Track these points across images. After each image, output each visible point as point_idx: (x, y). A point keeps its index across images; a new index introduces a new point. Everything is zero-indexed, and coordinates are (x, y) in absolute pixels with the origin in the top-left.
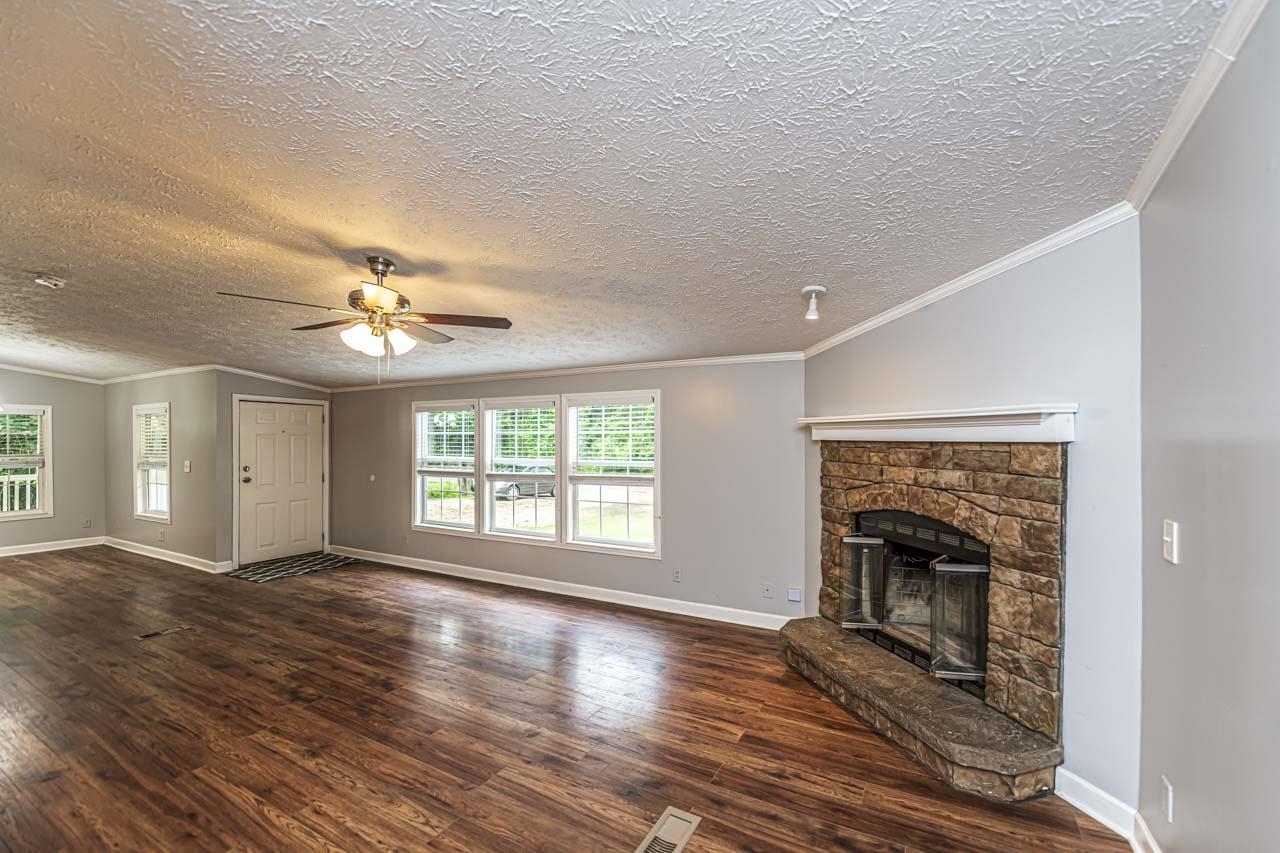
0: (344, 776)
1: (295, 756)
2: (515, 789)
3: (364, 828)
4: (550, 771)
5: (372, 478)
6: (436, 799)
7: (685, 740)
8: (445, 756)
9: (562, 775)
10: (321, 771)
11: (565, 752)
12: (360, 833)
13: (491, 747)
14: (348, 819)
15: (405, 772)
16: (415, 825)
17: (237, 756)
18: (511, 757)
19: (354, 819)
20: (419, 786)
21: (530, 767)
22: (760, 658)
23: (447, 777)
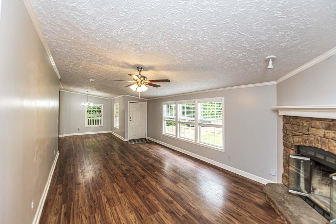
0: (125, 201)
1: (118, 192)
2: (160, 220)
3: (122, 218)
4: (171, 217)
5: (155, 121)
6: (140, 215)
7: (216, 220)
8: (148, 203)
9: (174, 219)
10: (121, 198)
11: (178, 212)
12: (121, 219)
13: (160, 203)
14: (120, 214)
15: (137, 205)
16: (133, 221)
17: (108, 188)
18: (163, 208)
19: (121, 214)
20: (138, 209)
21: (166, 213)
22: (255, 195)
23: (146, 210)
